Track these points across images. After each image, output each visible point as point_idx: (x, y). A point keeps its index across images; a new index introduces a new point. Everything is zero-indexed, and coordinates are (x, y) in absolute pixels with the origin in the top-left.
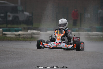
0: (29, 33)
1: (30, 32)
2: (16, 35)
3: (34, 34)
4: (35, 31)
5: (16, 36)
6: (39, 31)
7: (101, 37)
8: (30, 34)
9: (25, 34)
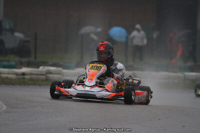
0: (41, 71)
1: (42, 69)
2: (17, 74)
3: (51, 73)
4: (52, 69)
5: (19, 77)
6: (60, 69)
7: (176, 81)
8: (44, 73)
9: (34, 73)
